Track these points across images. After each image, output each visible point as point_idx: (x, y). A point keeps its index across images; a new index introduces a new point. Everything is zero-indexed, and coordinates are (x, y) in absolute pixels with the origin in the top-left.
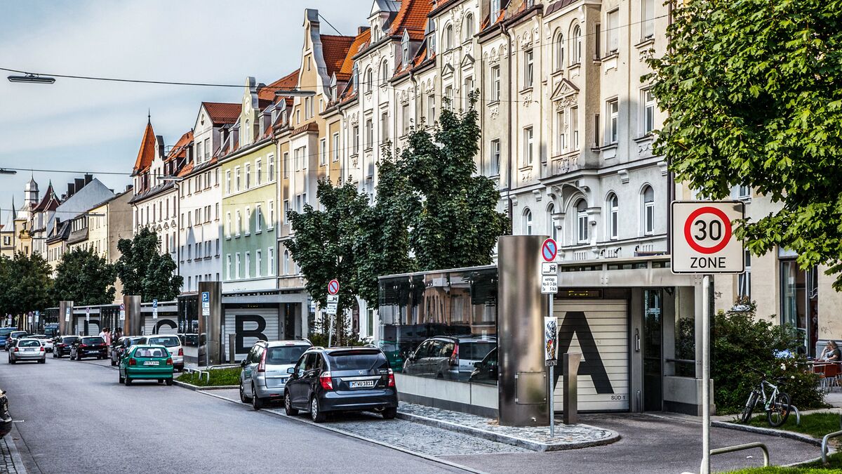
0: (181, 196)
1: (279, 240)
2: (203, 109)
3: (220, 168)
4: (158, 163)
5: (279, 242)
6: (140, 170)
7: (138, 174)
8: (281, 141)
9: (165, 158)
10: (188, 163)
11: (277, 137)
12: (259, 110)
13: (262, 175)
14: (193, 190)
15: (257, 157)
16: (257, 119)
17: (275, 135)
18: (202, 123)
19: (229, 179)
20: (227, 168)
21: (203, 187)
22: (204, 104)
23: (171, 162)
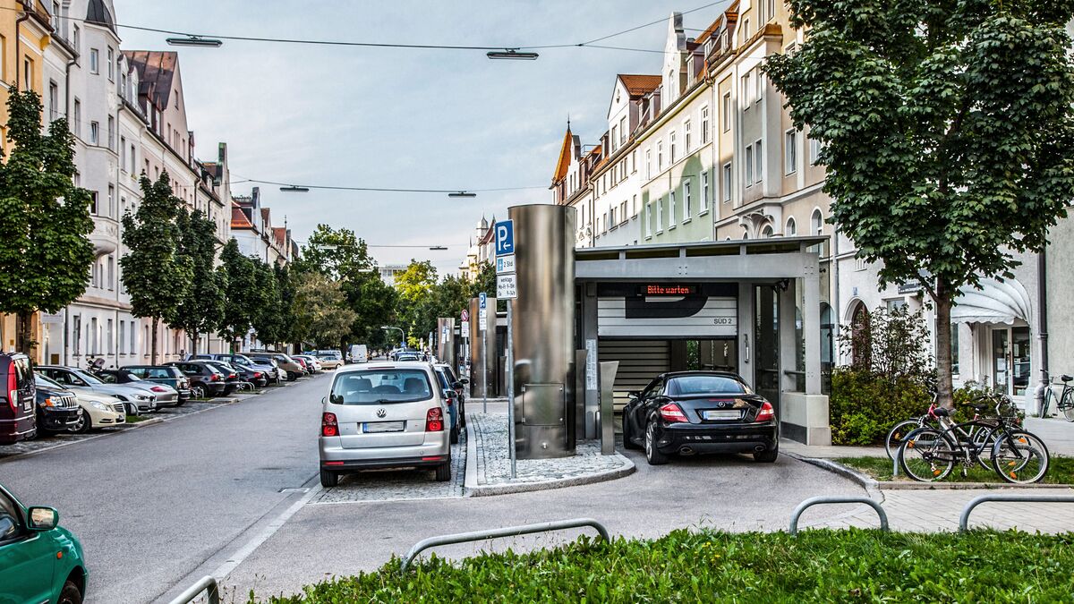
0: (596, 197)
1: (716, 225)
2: (620, 85)
3: (637, 149)
4: (574, 166)
5: (717, 228)
6: (558, 180)
7: (556, 185)
8: (718, 80)
9: (580, 159)
10: (603, 157)
11: (713, 74)
12: (688, 51)
13: (692, 139)
14: (608, 185)
15: (683, 116)
16: (684, 64)
17: (711, 72)
18: (618, 100)
19: (649, 161)
20: (645, 146)
21: (618, 179)
22: (620, 76)
23: (586, 162)
